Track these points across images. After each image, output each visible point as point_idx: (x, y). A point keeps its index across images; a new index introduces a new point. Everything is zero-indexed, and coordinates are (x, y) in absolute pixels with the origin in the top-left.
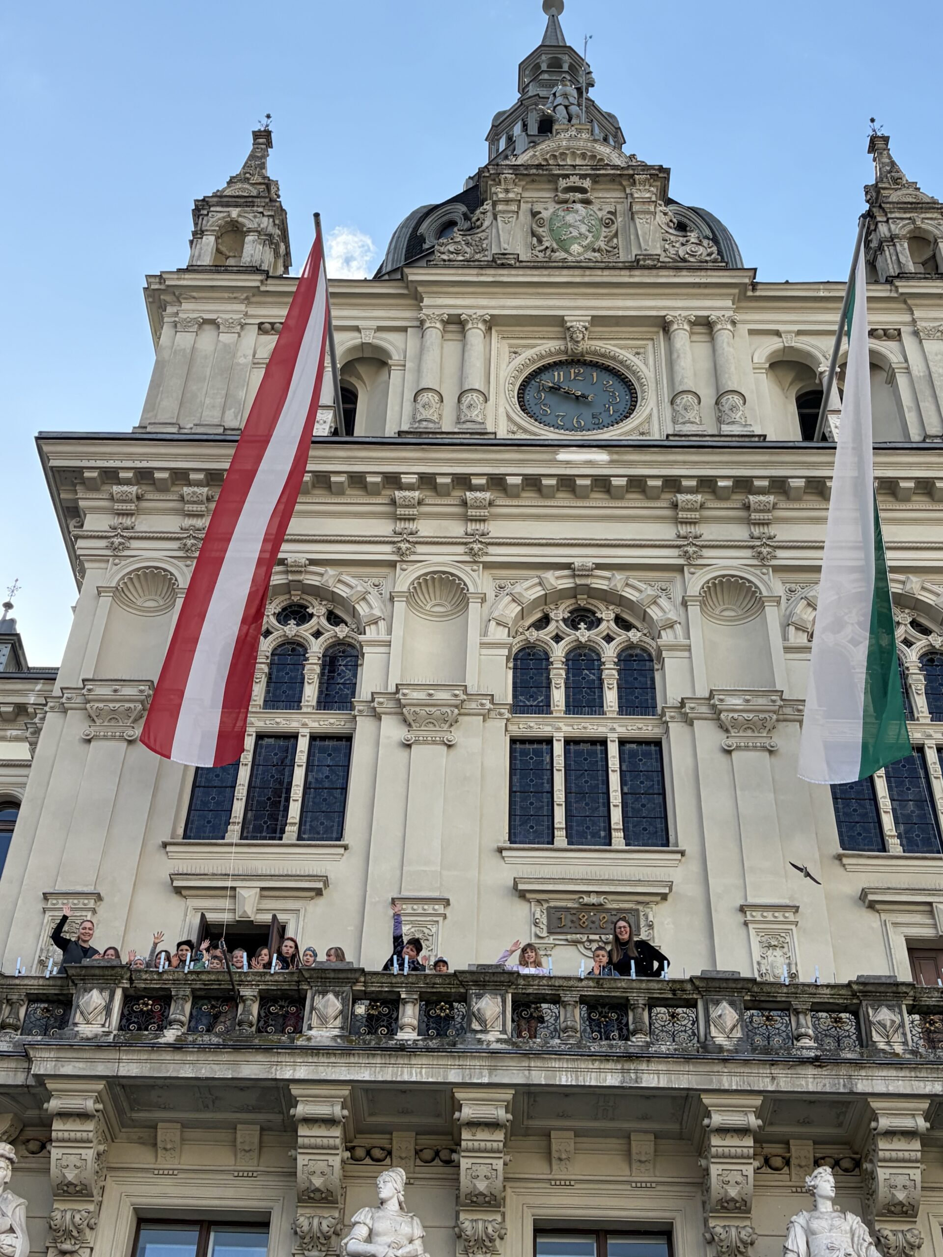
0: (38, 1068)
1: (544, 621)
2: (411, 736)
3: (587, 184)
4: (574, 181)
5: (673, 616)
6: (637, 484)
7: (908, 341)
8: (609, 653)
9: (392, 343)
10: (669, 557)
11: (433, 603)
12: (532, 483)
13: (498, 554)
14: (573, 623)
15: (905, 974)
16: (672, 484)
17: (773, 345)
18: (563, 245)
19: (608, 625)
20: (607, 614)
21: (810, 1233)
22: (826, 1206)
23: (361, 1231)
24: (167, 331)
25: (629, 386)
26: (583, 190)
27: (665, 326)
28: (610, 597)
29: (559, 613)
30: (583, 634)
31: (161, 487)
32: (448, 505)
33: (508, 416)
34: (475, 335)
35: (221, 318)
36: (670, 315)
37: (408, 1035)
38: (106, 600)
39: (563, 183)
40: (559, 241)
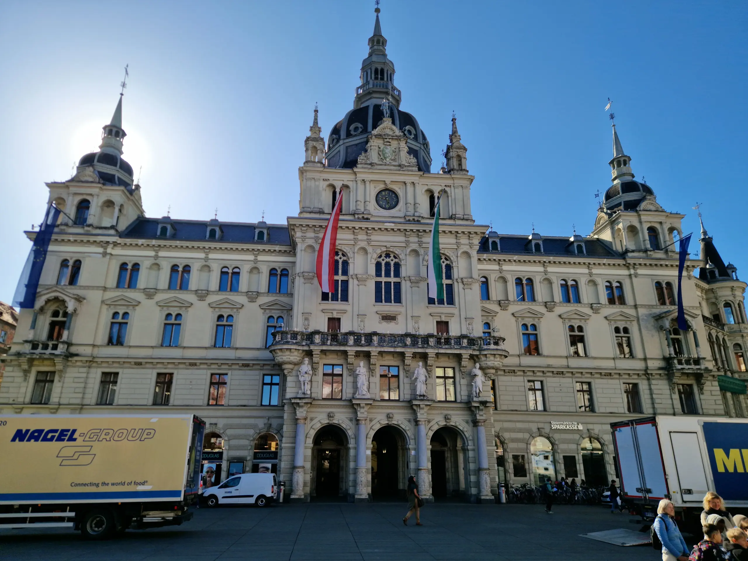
0: (311, 348)
1: (380, 257)
2: (359, 284)
3: (390, 140)
4: (388, 140)
5: (404, 258)
7: (452, 187)
8: (392, 263)
9: (350, 184)
11: (362, 253)
13: (373, 243)
14: (386, 257)
15: (435, 334)
17: (426, 188)
18: (385, 158)
19: (392, 258)
20: (392, 255)
21: (418, 371)
22: (420, 367)
23: (358, 371)
24: (304, 180)
25: (397, 197)
26: (390, 142)
27: (405, 183)
28: (392, 252)
29: (383, 255)
30: (388, 260)
33: (374, 206)
34: (368, 184)
35: (316, 177)
36: (407, 181)
37: (363, 342)
38: (303, 252)
39: (386, 140)
40: (385, 157)
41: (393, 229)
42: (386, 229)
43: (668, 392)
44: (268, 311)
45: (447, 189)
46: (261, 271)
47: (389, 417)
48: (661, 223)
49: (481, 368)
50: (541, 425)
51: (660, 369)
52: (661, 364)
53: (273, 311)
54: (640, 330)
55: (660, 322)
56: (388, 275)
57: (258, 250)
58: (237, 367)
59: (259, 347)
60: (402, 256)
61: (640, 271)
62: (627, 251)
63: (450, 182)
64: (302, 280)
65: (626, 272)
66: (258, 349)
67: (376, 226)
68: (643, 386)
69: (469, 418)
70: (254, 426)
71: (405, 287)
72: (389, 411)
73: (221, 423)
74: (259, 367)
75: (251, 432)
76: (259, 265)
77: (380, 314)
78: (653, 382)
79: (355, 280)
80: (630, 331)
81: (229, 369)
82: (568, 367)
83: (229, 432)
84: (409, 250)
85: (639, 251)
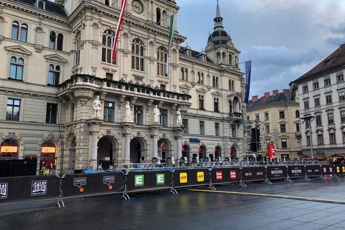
6: (146, 28)
10: (147, 37)
12: (136, 24)
16: (149, 29)
17: (157, 6)
20: (140, 42)
31: (97, 12)
32: (127, 24)
41: (143, 27)
42: (140, 25)
43: (229, 127)
44: (49, 61)
45: (167, 11)
46: (44, 31)
47: (138, 133)
48: (233, 53)
49: (180, 112)
50: (186, 140)
51: (227, 118)
52: (228, 116)
53: (54, 62)
54: (222, 100)
55: (230, 98)
56: (137, 53)
57: (43, 16)
58: (28, 96)
59: (44, 84)
60: (146, 44)
61: (225, 74)
62: (222, 64)
63: (168, 7)
64: (91, 45)
65: (220, 74)
66: (43, 86)
67: (135, 23)
68: (221, 125)
69: (173, 135)
70: (41, 136)
71: (146, 62)
72: (138, 130)
73: (17, 133)
74: (44, 98)
75: (40, 139)
76: (43, 27)
77: (134, 76)
78: (225, 123)
79: (122, 53)
80: (219, 100)
81: (23, 97)
82: (198, 114)
83: (24, 139)
84: (149, 41)
85: (226, 65)
